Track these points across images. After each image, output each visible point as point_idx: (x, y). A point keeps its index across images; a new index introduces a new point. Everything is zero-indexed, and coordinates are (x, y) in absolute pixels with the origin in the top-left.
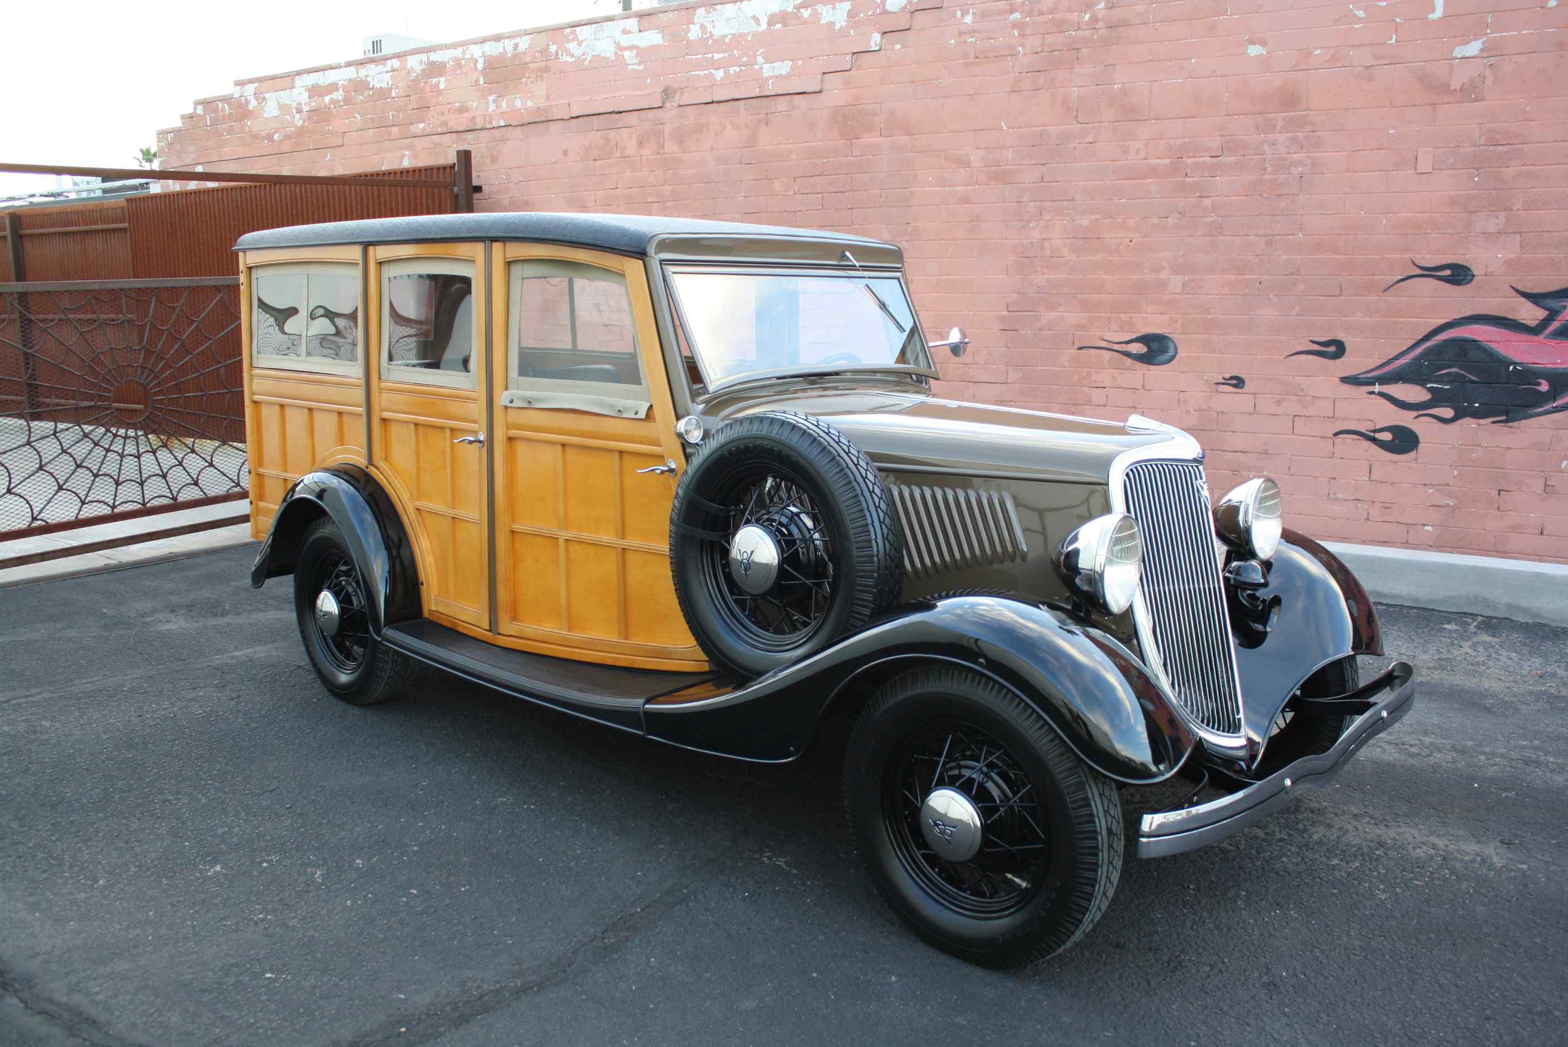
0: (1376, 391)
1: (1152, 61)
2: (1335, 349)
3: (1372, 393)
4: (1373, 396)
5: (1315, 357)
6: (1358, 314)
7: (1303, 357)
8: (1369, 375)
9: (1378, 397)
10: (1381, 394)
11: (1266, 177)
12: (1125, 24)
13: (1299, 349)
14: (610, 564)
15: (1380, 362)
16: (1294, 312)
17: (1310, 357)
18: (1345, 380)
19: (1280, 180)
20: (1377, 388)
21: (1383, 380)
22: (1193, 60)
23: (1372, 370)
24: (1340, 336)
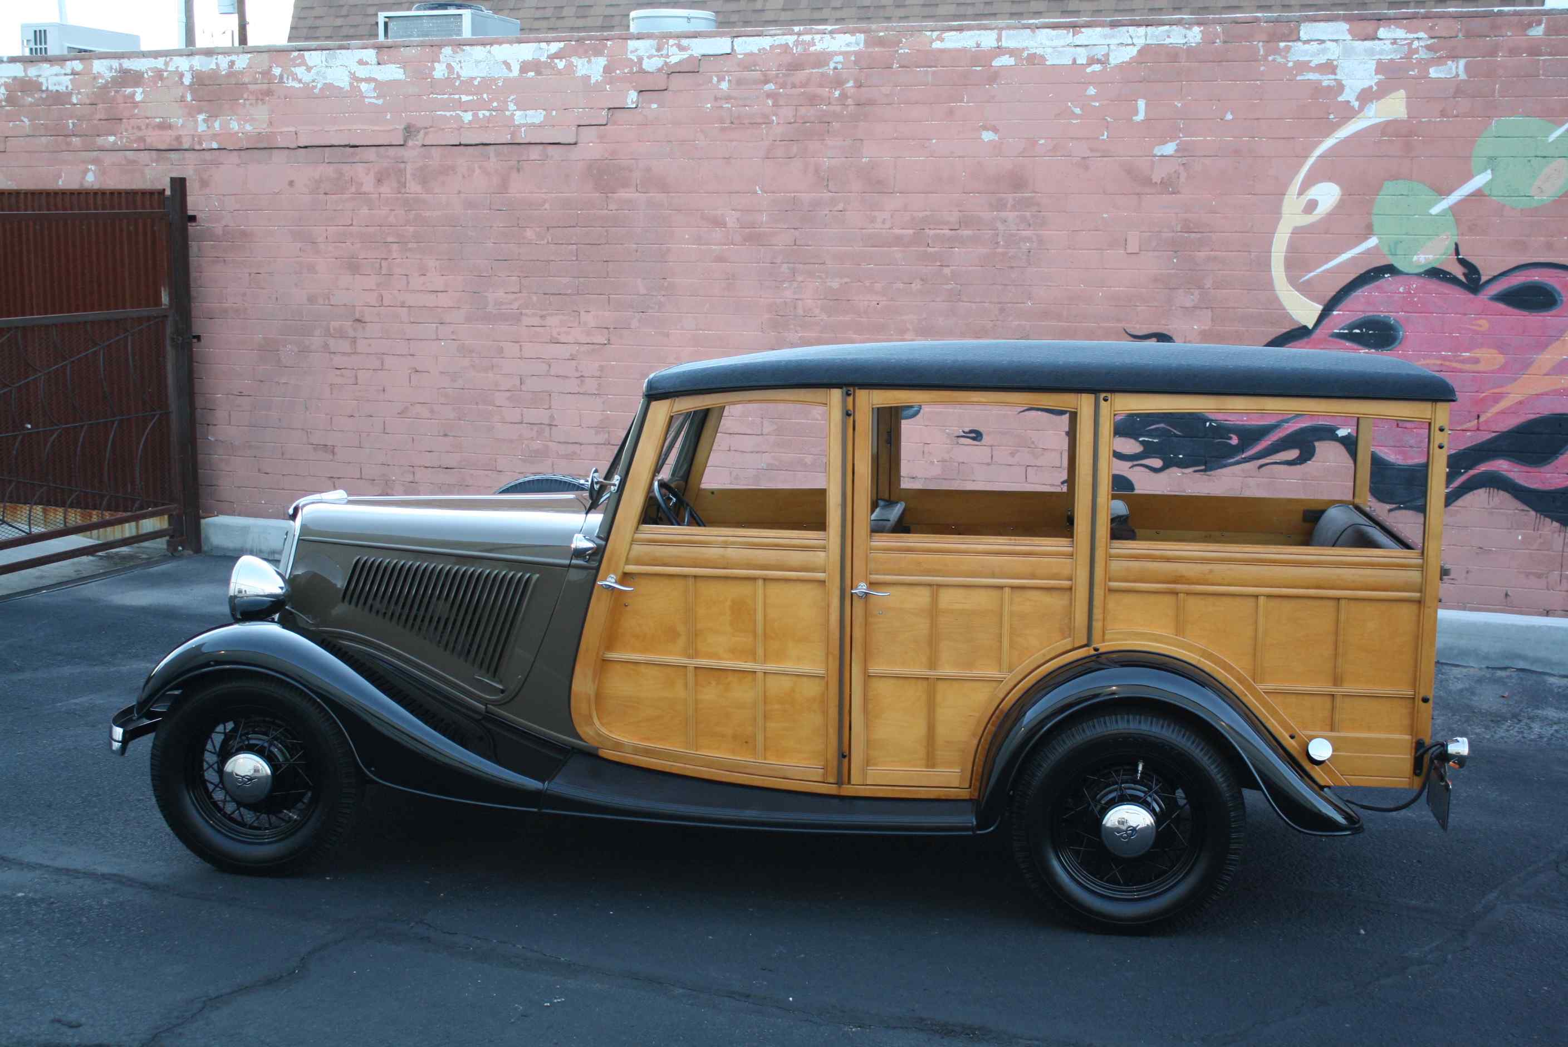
1: (897, 138)
5: (1046, 413)
7: (1034, 413)
11: (1000, 250)
12: (872, 102)
13: (1030, 407)
17: (1039, 413)
19: (1010, 254)
22: (934, 141)
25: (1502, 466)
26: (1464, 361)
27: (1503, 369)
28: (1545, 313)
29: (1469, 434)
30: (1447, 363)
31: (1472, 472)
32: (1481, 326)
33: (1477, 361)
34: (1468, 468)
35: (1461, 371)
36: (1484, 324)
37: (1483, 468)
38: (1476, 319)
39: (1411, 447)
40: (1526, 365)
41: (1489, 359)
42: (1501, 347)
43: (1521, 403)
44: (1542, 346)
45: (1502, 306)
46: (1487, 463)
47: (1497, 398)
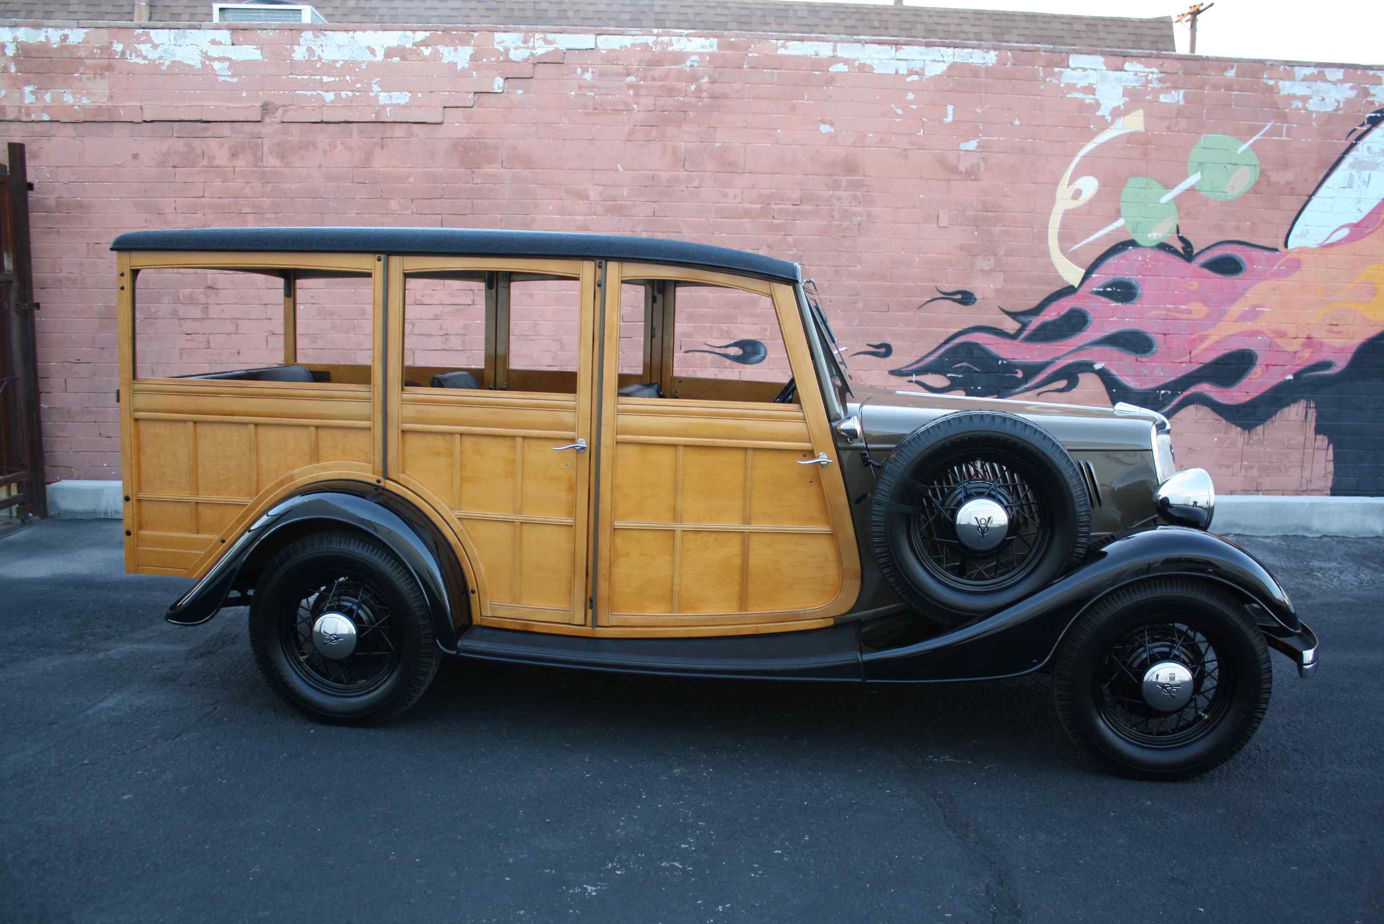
0: (914, 380)
1: (746, 128)
2: (884, 350)
3: (911, 381)
4: (911, 384)
5: (871, 357)
6: (901, 325)
7: (862, 356)
8: (909, 369)
9: (916, 384)
10: (917, 382)
11: (834, 223)
12: (725, 96)
13: (859, 351)
14: (733, 547)
15: (915, 359)
16: (855, 323)
17: (867, 356)
18: (893, 373)
19: (844, 226)
20: (914, 378)
21: (919, 372)
22: (779, 131)
23: (910, 365)
24: (888, 341)
25: (1205, 388)
26: (1182, 312)
27: (1208, 316)
28: (1235, 277)
29: (1184, 365)
30: (1171, 313)
31: (1186, 393)
32: (1192, 285)
33: (1190, 312)
34: (1183, 390)
35: (1180, 319)
36: (1195, 285)
37: (1193, 390)
38: (1189, 281)
39: (1145, 376)
40: (1222, 314)
41: (1198, 310)
42: (1205, 301)
43: (1218, 342)
44: (1232, 301)
45: (1207, 272)
46: (1194, 387)
47: (1202, 339)
